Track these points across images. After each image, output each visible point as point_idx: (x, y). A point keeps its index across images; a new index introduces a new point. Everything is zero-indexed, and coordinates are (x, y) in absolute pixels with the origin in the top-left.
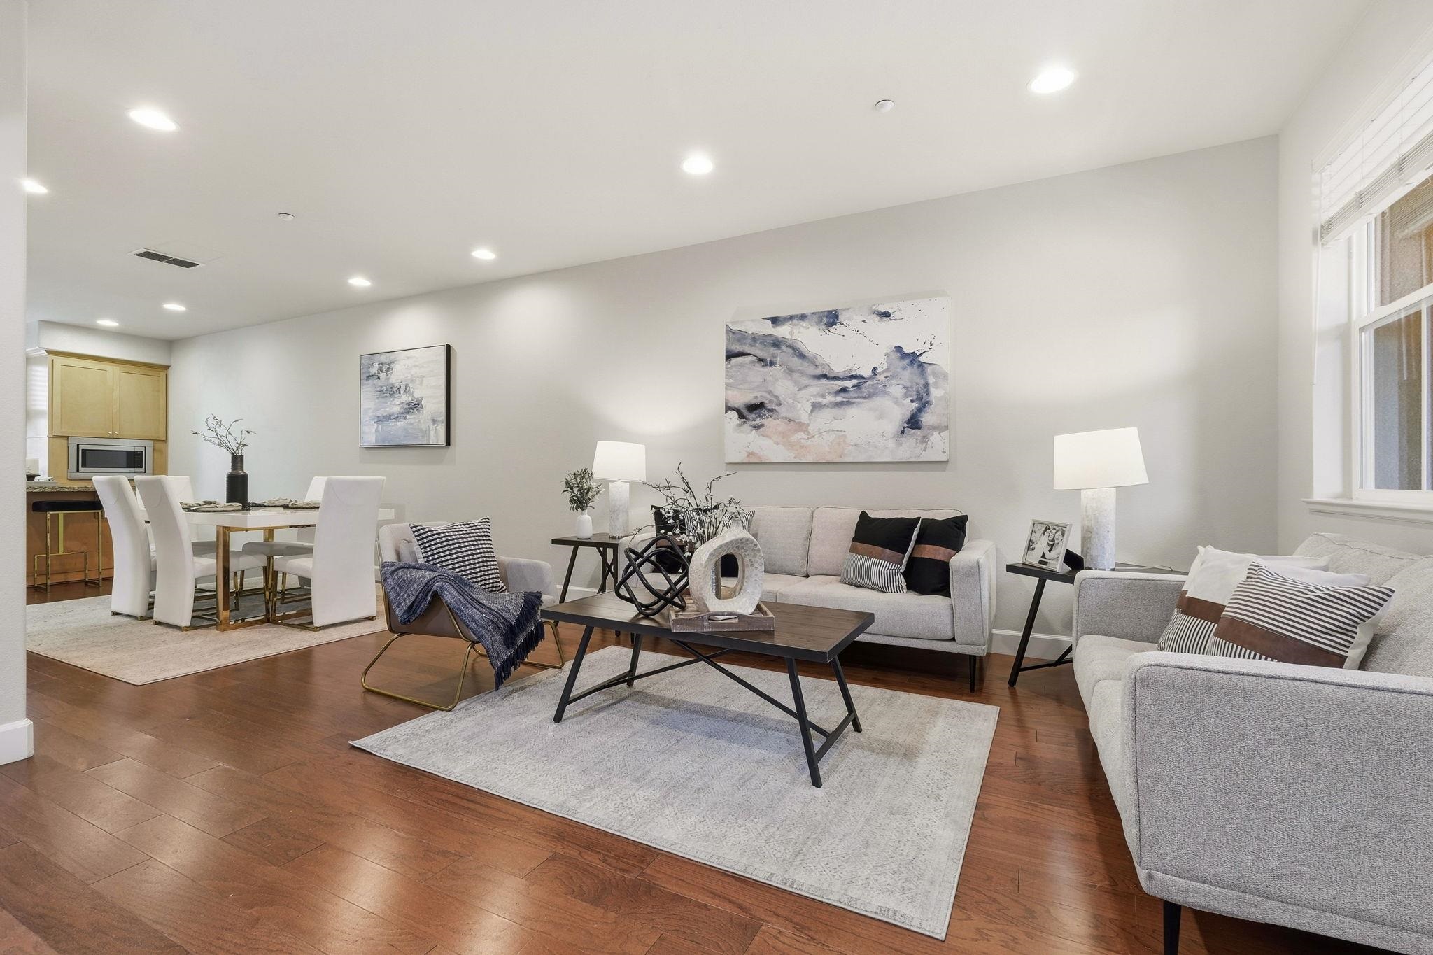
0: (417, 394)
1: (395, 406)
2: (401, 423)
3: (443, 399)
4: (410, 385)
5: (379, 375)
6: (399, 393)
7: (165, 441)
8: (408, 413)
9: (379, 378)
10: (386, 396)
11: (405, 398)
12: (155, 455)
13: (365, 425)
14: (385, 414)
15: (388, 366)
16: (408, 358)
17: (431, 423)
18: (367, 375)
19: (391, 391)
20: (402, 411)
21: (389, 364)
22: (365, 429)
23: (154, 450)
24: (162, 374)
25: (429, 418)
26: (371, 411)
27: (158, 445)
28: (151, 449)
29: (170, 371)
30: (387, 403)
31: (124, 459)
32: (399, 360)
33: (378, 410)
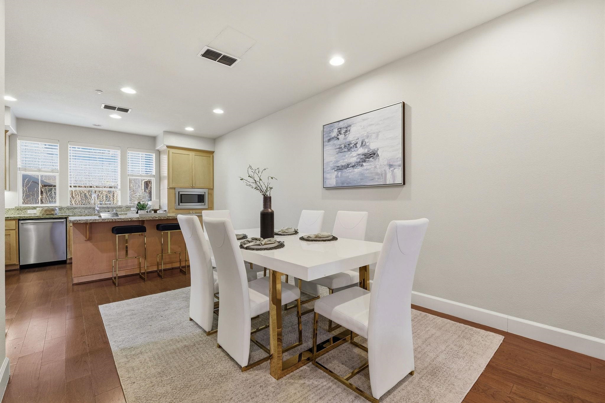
0: (373, 146)
1: (352, 157)
2: (358, 170)
3: (400, 146)
4: (366, 140)
5: (339, 137)
6: (356, 147)
7: (213, 189)
8: (365, 161)
9: (338, 139)
10: (344, 151)
11: (361, 151)
12: (209, 196)
13: (328, 173)
14: (343, 164)
15: (345, 129)
16: (364, 120)
17: (387, 168)
18: (329, 138)
19: (349, 147)
20: (358, 160)
21: (346, 128)
22: (327, 176)
23: (208, 193)
24: (211, 156)
25: (386, 163)
26: (332, 163)
27: (210, 191)
28: (207, 193)
29: (215, 155)
30: (345, 156)
31: (196, 199)
32: (355, 123)
33: (337, 162)
